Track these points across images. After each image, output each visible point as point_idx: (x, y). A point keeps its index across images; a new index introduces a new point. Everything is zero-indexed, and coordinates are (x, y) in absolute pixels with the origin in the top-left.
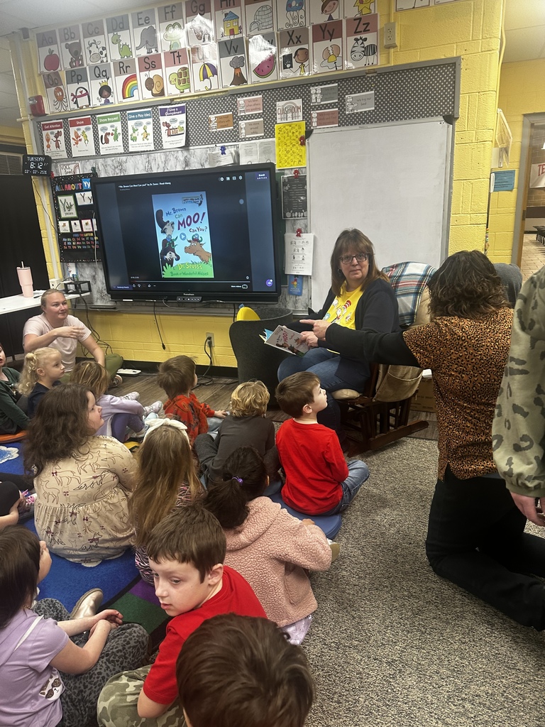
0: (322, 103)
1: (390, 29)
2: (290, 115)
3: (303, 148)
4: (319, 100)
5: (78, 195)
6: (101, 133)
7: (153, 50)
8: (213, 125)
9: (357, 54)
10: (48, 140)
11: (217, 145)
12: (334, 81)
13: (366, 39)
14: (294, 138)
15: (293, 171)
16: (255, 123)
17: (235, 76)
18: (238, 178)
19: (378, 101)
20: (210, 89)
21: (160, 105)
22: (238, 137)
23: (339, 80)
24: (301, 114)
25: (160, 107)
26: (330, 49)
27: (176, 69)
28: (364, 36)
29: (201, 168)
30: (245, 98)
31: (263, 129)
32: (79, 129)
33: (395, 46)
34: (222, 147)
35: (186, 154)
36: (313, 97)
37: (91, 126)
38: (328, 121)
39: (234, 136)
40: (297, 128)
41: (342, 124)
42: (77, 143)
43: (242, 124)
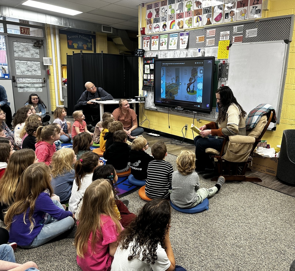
0: (237, 33)
2: (225, 37)
3: (228, 51)
5: (151, 65)
6: (161, 42)
7: (182, 11)
8: (197, 40)
9: (253, 13)
10: (145, 44)
11: (198, 48)
12: (242, 24)
13: (257, 7)
14: (225, 47)
16: (212, 40)
17: (208, 21)
19: (258, 33)
22: (206, 45)
23: (244, 24)
24: (229, 37)
25: (180, 33)
27: (188, 18)
29: (191, 57)
30: (210, 30)
31: (215, 43)
32: (154, 40)
33: (268, 10)
35: (187, 51)
36: (234, 30)
37: (158, 39)
38: (238, 40)
39: (204, 45)
40: (227, 43)
41: (243, 42)
42: (153, 45)
43: (207, 40)
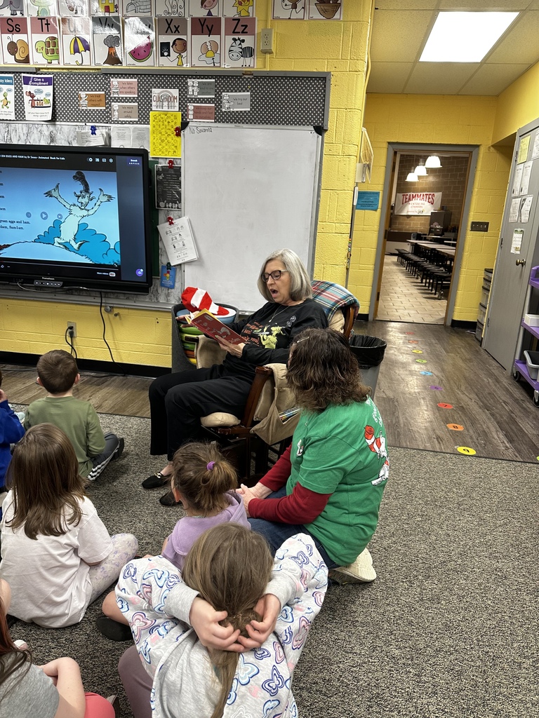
0: (199, 96)
1: (267, 35)
2: (165, 104)
3: (178, 139)
4: (196, 94)
7: (18, 13)
8: (83, 102)
9: (235, 54)
11: (87, 124)
12: (212, 77)
13: (243, 41)
14: (170, 128)
15: (168, 161)
16: (129, 107)
17: (109, 55)
18: (108, 160)
19: (253, 103)
20: (81, 65)
21: (24, 73)
22: (111, 118)
23: (216, 76)
24: (177, 104)
25: (23, 75)
26: (208, 44)
27: (44, 37)
28: (242, 37)
29: (68, 145)
30: (119, 80)
31: (138, 114)
33: (271, 53)
34: (92, 127)
35: (51, 128)
36: (190, 89)
38: (204, 115)
39: (106, 117)
40: (172, 118)
41: (218, 120)
43: (115, 105)
